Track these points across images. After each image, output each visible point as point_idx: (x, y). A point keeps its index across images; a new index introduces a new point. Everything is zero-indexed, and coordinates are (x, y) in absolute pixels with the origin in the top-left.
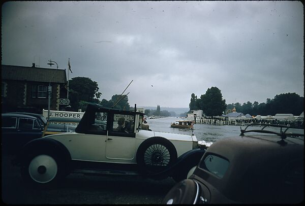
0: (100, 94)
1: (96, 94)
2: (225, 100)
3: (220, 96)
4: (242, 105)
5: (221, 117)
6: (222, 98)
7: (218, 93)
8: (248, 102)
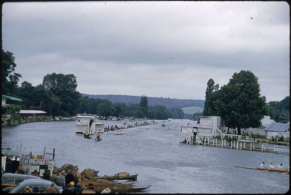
0: (17, 76)
1: (11, 77)
2: (264, 98)
3: (256, 89)
6: (260, 93)
7: (252, 83)
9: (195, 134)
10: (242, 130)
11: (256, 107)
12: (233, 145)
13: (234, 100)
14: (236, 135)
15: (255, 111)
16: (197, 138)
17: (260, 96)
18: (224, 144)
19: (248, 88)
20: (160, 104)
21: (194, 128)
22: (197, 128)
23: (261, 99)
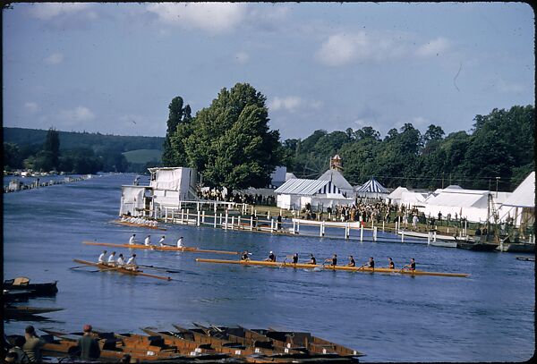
2: (276, 134)
3: (263, 117)
4: (382, 138)
5: (264, 192)
6: (268, 124)
8: (409, 127)
9: (148, 200)
10: (235, 192)
12: (218, 220)
13: (222, 138)
14: (225, 203)
16: (151, 207)
17: (269, 131)
18: (201, 217)
20: (81, 145)
21: (147, 189)
22: (151, 189)
23: (270, 136)
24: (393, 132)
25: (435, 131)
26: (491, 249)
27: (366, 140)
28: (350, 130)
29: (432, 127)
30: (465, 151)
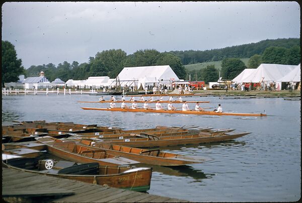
2: (20, 60)
3: (14, 53)
4: (56, 67)
6: (17, 56)
7: (10, 49)
8: (66, 63)
10: (6, 84)
11: (14, 68)
15: (13, 71)
17: (17, 59)
19: (7, 54)
23: (18, 61)
24: (60, 64)
25: (75, 63)
26: (120, 94)
27: (51, 68)
28: (44, 65)
29: (74, 62)
30: (89, 67)
